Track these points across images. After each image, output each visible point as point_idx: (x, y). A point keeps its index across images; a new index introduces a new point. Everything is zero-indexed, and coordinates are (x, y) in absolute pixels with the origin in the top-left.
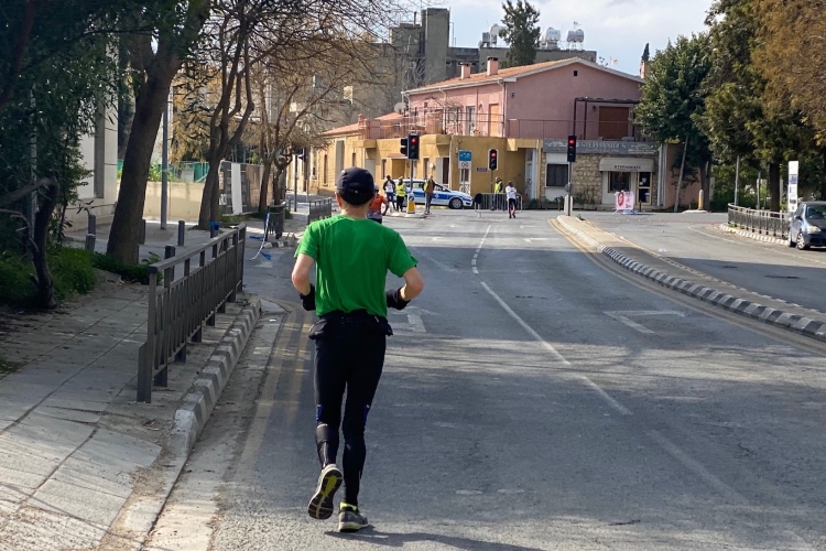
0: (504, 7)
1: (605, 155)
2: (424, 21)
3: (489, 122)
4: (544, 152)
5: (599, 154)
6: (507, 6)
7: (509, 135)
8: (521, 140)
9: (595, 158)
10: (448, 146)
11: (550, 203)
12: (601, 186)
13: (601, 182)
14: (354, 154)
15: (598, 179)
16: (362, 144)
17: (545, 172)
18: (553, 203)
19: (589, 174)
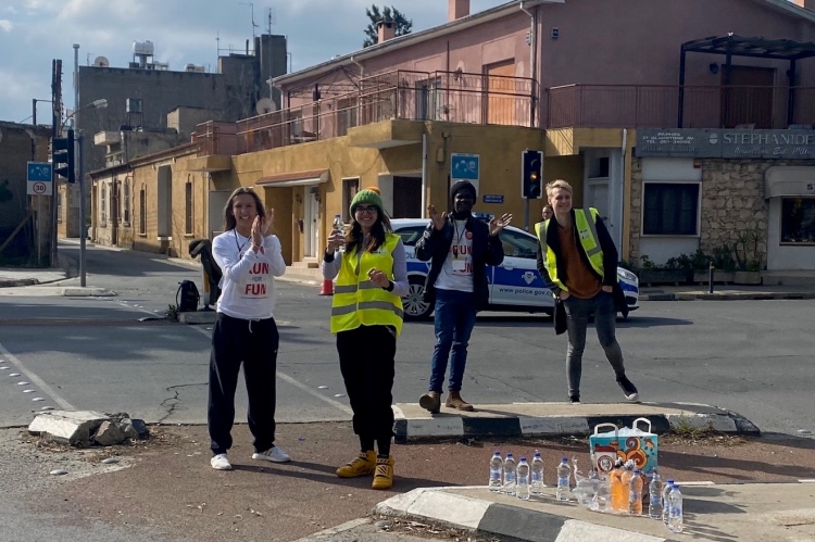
0: (369, 14)
1: (775, 161)
2: (257, 49)
3: (485, 93)
4: (638, 156)
5: (762, 159)
6: (373, 13)
7: (549, 121)
8: (586, 131)
9: (751, 168)
10: (420, 146)
11: (657, 270)
12: (766, 230)
13: (766, 221)
14: (189, 186)
15: (760, 215)
16: (205, 164)
17: (640, 202)
18: (666, 269)
19: (739, 204)
